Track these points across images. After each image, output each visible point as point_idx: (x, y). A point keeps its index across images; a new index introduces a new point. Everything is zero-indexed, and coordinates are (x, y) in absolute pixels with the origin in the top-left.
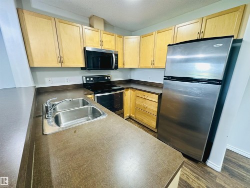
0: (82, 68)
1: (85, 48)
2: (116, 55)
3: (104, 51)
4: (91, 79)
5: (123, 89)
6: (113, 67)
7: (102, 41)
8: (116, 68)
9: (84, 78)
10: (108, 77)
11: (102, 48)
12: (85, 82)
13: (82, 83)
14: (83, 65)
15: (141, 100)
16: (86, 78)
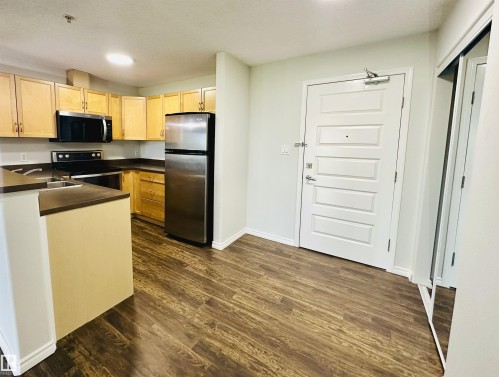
0: (51, 140)
1: (57, 112)
2: (109, 122)
3: (89, 116)
4: (67, 156)
5: (121, 170)
6: (104, 139)
7: (85, 103)
8: (109, 139)
9: (54, 154)
10: (96, 154)
11: (87, 112)
12: (55, 160)
13: (49, 161)
14: (53, 135)
15: (147, 184)
16: (58, 155)
